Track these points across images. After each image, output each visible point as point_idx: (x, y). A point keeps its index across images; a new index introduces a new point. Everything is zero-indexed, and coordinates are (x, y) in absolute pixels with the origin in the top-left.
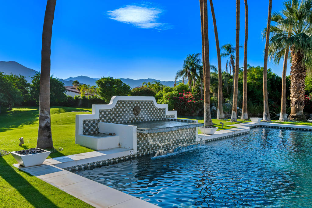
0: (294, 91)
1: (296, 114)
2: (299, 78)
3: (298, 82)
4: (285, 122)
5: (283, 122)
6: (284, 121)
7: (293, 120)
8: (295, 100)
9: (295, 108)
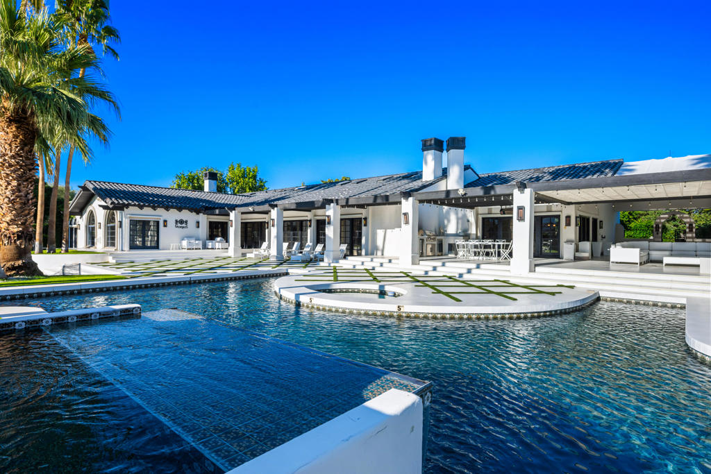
1: (21, 262)
7: (17, 275)
8: (15, 229)
9: (18, 248)
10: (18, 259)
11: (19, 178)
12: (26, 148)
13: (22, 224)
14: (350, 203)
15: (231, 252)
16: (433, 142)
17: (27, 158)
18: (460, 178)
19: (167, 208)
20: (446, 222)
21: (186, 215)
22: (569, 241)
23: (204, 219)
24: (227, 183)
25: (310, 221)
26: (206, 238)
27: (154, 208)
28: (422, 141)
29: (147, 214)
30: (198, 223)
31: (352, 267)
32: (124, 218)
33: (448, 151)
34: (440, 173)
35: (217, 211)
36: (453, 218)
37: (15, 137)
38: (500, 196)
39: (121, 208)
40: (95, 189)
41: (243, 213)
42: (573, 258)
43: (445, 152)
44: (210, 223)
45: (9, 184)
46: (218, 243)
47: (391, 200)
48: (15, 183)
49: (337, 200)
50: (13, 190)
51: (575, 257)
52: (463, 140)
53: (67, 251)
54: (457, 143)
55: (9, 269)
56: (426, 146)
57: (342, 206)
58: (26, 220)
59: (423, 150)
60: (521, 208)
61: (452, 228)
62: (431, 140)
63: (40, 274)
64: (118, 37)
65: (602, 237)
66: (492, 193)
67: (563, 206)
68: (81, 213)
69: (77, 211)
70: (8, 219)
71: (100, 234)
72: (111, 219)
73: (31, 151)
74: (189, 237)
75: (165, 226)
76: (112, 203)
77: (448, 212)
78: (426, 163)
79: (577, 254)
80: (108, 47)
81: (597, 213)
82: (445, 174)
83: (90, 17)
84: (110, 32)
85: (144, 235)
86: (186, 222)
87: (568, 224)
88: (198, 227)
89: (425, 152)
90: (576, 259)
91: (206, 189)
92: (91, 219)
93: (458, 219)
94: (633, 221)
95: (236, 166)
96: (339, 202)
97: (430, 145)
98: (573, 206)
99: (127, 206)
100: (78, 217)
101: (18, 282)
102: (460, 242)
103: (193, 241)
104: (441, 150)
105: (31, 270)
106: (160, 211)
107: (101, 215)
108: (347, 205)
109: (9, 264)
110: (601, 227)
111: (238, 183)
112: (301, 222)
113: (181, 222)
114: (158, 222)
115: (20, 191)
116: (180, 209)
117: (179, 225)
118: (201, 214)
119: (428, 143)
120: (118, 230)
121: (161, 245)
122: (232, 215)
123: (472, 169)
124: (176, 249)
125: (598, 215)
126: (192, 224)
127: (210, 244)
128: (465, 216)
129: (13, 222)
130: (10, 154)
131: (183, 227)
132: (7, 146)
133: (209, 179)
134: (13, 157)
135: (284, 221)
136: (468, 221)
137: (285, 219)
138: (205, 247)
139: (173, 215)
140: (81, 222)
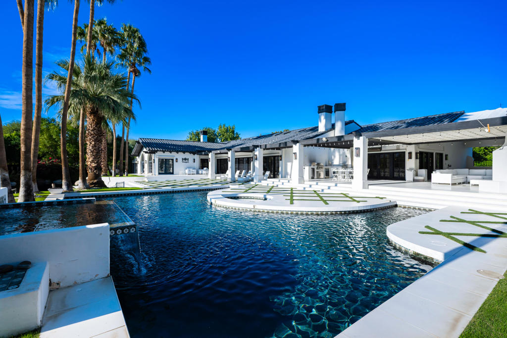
0: (93, 155)
1: (96, 181)
2: (98, 142)
3: (97, 146)
4: (88, 190)
5: (86, 190)
6: (87, 188)
7: (94, 187)
8: (94, 165)
9: (95, 174)
10: (95, 179)
11: (95, 141)
12: (98, 126)
13: (97, 162)
14: (267, 147)
15: (209, 176)
16: (324, 107)
17: (99, 131)
18: (342, 129)
19: (177, 152)
20: (333, 157)
21: (187, 155)
22: (411, 169)
23: (197, 157)
24: (217, 136)
25: (252, 158)
26: (198, 167)
27: (171, 152)
28: (318, 107)
29: (167, 155)
30: (194, 160)
31: (266, 185)
32: (156, 157)
33: (335, 112)
34: (330, 127)
35: (203, 153)
36: (337, 154)
37: (93, 120)
38: (347, 141)
39: (154, 152)
40: (143, 142)
41: (216, 154)
42: (412, 180)
43: (333, 113)
44: (201, 159)
45: (91, 143)
46: (204, 171)
47: (288, 145)
48: (93, 143)
49: (261, 146)
50: (92, 146)
51: (414, 179)
52: (344, 104)
53: (127, 175)
54: (341, 107)
55: (91, 184)
56: (320, 110)
57: (264, 149)
58: (98, 161)
59: (319, 113)
60: (358, 149)
61: (336, 161)
62: (323, 106)
63: (105, 187)
64: (150, 62)
65: (449, 166)
66: (342, 140)
67: (406, 146)
68: (138, 155)
69: (137, 154)
70: (90, 160)
71: (146, 166)
72: (150, 158)
73: (100, 127)
74: (189, 168)
75: (177, 162)
76: (149, 150)
77: (334, 151)
78: (320, 121)
79: (416, 178)
80: (145, 68)
81: (443, 149)
82: (333, 127)
83: (136, 53)
84: (146, 60)
85: (166, 167)
86: (188, 159)
87: (410, 157)
88: (194, 162)
89: (320, 114)
90: (414, 181)
91: (202, 140)
92: (143, 159)
93: (340, 155)
94: (488, 154)
95: (222, 126)
96: (262, 147)
97: (323, 109)
98: (413, 146)
99: (157, 151)
100: (137, 157)
101: (94, 190)
102: (341, 170)
103: (191, 170)
104: (331, 112)
105: (101, 185)
106: (174, 154)
107: (146, 156)
108: (266, 149)
109: (91, 182)
110: (446, 159)
111: (223, 136)
112: (248, 158)
113: (185, 159)
114: (173, 160)
115: (95, 146)
116: (184, 152)
117: (184, 161)
118: (196, 155)
119: (322, 108)
120: (153, 164)
121: (174, 173)
122: (210, 155)
123: (356, 123)
124: (182, 174)
125: (444, 150)
126: (191, 160)
127: (200, 172)
128: (344, 153)
129: (93, 161)
130: (91, 129)
131: (187, 162)
132: (90, 125)
133: (203, 134)
134: (92, 130)
135: (236, 158)
136: (346, 156)
137: (236, 157)
138: (198, 173)
139: (180, 156)
140: (138, 160)
